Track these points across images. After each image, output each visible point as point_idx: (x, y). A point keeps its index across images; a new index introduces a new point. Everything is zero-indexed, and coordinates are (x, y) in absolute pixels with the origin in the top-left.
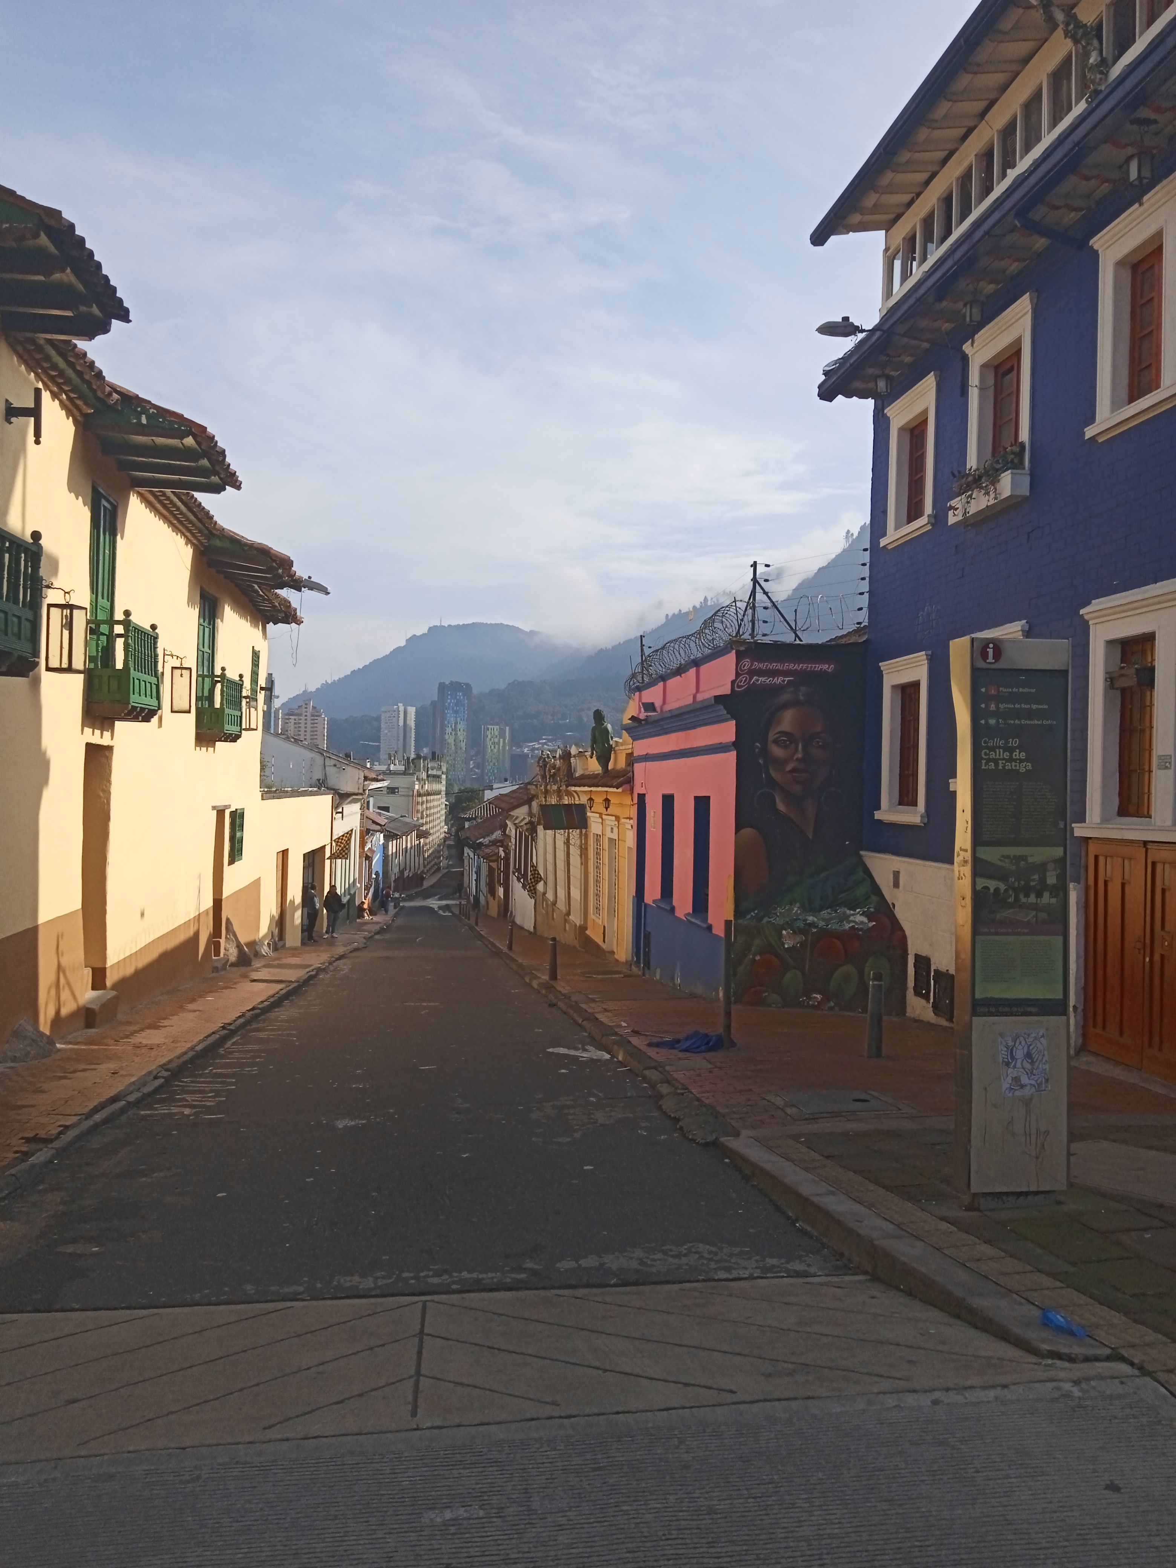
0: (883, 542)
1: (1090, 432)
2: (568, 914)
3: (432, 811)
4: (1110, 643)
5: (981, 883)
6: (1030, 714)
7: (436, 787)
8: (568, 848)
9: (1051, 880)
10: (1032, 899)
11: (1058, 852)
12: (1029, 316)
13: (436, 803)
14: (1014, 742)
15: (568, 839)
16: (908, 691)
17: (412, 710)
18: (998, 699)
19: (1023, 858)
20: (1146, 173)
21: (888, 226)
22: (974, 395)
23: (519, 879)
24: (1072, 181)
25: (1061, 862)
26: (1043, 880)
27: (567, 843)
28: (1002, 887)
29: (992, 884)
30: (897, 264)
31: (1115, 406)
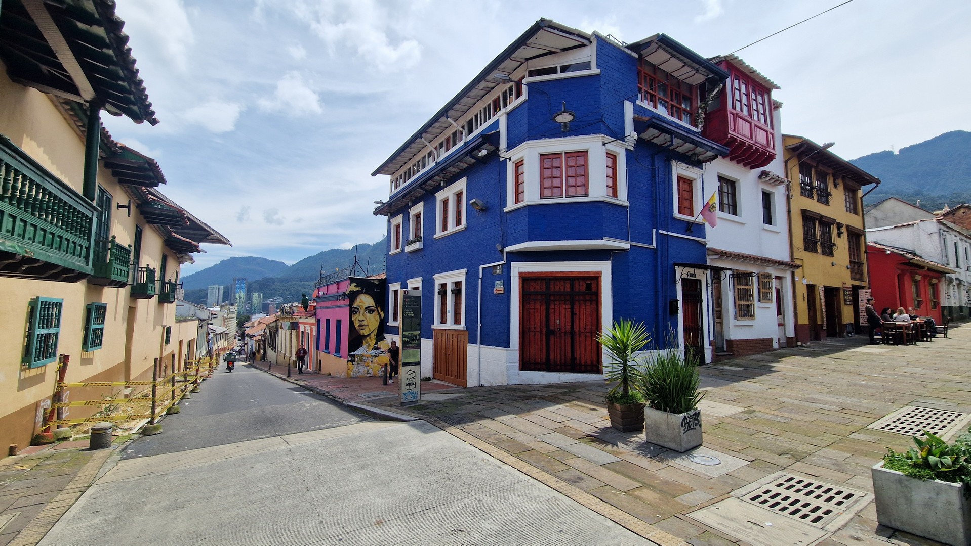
0: (390, 253)
1: (435, 236)
2: (291, 357)
3: (231, 324)
4: (439, 284)
5: (404, 339)
6: (414, 305)
7: (233, 316)
8: (291, 336)
9: (418, 338)
10: (414, 342)
11: (419, 332)
12: (423, 207)
13: (232, 321)
14: (411, 310)
15: (291, 333)
16: (396, 292)
17: (222, 288)
18: (407, 302)
19: (412, 334)
20: (445, 185)
21: (392, 174)
22: (411, 222)
23: (270, 347)
24: (430, 182)
25: (419, 334)
26: (416, 338)
27: (291, 334)
28: (408, 340)
29: (406, 339)
30: (394, 184)
31: (440, 232)
